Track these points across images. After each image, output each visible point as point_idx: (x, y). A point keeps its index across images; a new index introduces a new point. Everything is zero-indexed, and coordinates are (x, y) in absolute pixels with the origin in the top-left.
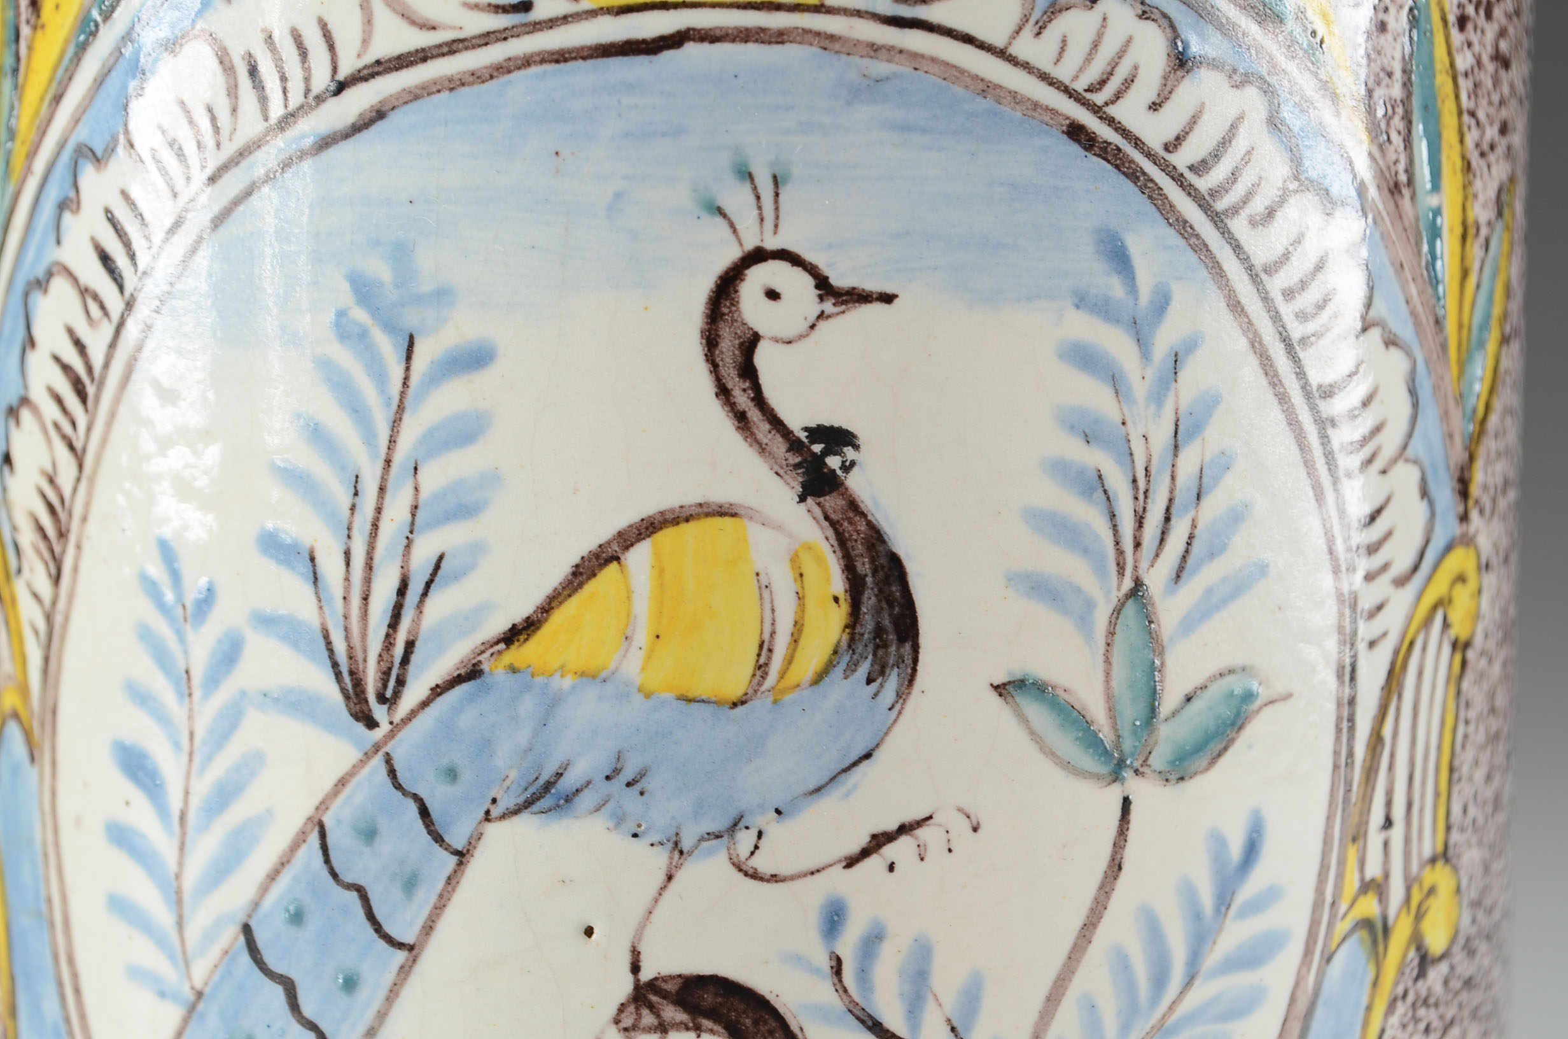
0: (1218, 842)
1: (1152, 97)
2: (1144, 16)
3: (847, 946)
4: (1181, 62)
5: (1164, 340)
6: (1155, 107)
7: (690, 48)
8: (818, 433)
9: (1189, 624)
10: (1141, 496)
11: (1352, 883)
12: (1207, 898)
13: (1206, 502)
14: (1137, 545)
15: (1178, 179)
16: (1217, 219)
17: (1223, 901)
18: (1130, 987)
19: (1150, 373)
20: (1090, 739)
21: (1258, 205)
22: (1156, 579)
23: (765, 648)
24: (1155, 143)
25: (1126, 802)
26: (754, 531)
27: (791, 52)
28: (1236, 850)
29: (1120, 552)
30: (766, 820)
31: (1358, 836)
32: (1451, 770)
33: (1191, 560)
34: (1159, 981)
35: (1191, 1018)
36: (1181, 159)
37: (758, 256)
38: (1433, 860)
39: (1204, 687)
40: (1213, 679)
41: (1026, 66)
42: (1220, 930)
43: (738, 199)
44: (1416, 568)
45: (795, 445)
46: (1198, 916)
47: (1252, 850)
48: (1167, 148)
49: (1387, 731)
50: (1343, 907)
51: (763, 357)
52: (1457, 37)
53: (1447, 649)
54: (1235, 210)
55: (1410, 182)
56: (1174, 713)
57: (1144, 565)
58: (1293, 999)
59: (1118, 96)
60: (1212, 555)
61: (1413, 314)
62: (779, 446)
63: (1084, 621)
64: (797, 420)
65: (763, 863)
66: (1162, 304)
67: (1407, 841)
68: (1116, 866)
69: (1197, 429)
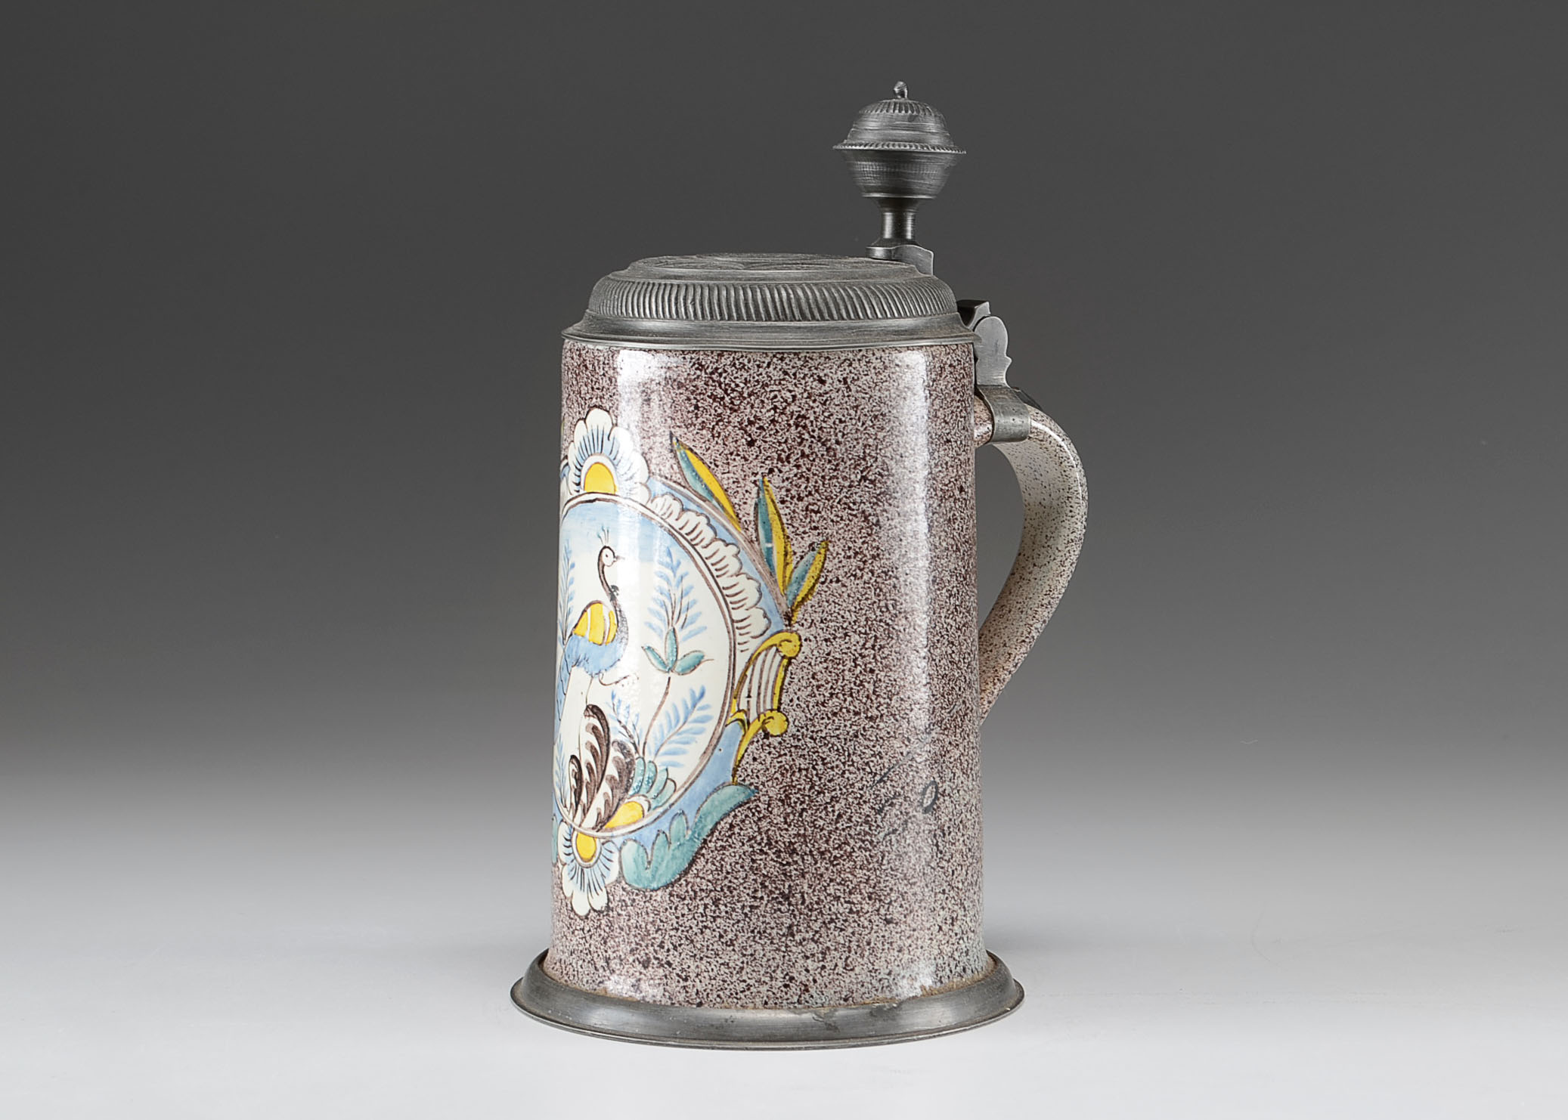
0: (693, 692)
1: (676, 517)
2: (674, 499)
3: (616, 701)
4: (684, 510)
5: (679, 572)
6: (677, 520)
7: (597, 502)
8: (613, 587)
9: (685, 639)
10: (674, 608)
11: (735, 708)
12: (690, 706)
13: (689, 610)
14: (672, 619)
15: (683, 536)
16: (693, 546)
17: (694, 706)
18: (670, 722)
19: (676, 580)
20: (663, 663)
21: (704, 543)
22: (677, 627)
23: (604, 633)
24: (677, 528)
25: (669, 679)
26: (604, 607)
27: (610, 504)
28: (697, 695)
29: (668, 620)
30: (603, 671)
31: (737, 697)
32: (782, 689)
33: (685, 625)
34: (678, 722)
35: (685, 732)
36: (683, 532)
37: (605, 547)
38: (772, 710)
39: (688, 654)
40: (691, 652)
41: (649, 509)
42: (692, 712)
43: (602, 535)
44: (761, 635)
45: (610, 590)
46: (687, 708)
47: (702, 695)
48: (680, 529)
49: (749, 673)
50: (731, 714)
51: (606, 568)
52: (779, 505)
53: (778, 658)
54: (697, 544)
55: (758, 540)
56: (681, 659)
57: (674, 623)
58: (714, 733)
59: (668, 517)
60: (692, 623)
61: (760, 572)
62: (607, 589)
63: (660, 636)
64: (610, 584)
65: (603, 681)
66: (679, 564)
67: (758, 702)
68: (666, 693)
69: (687, 594)
